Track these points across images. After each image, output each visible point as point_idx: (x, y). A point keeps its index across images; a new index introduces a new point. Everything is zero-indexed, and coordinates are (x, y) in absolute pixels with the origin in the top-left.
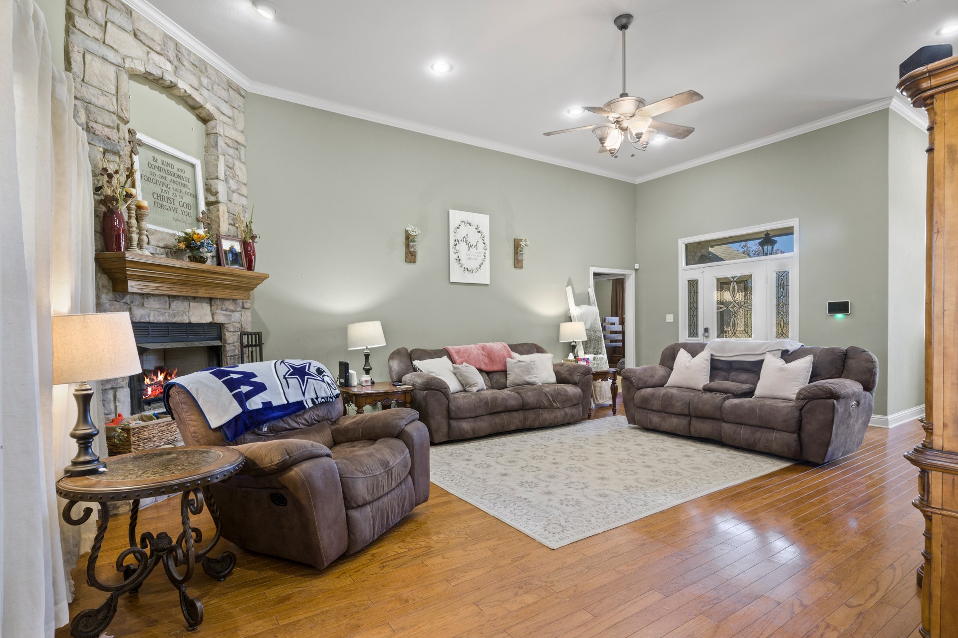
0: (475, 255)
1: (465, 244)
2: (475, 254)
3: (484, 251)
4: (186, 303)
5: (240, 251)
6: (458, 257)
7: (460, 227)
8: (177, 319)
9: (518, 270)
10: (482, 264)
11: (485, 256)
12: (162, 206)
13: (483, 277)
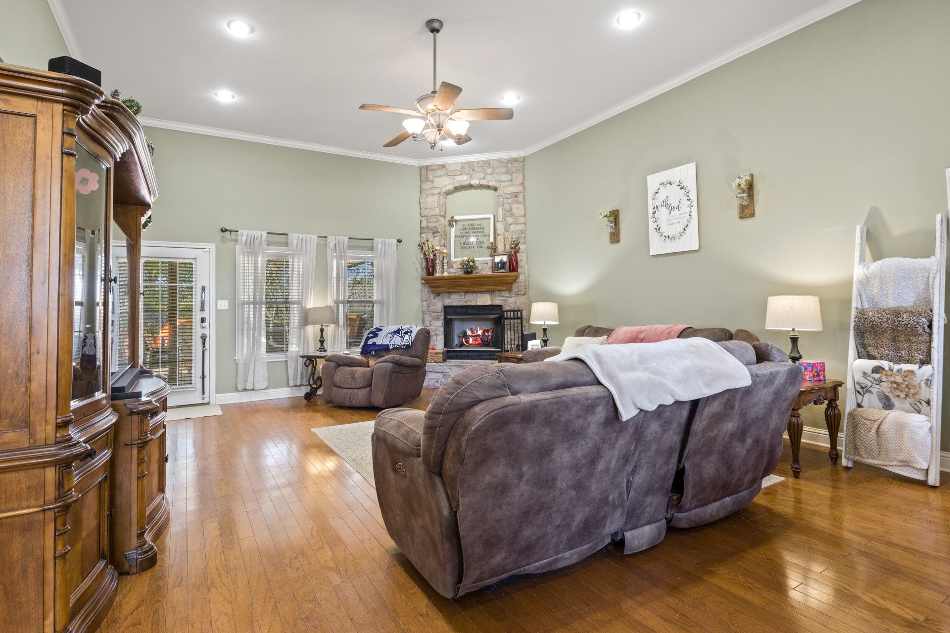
0: (677, 218)
1: (665, 208)
2: (677, 216)
3: (689, 209)
4: (475, 295)
5: (506, 261)
6: (658, 226)
7: (659, 191)
8: (469, 304)
9: (748, 222)
10: (687, 226)
11: (690, 216)
12: (465, 248)
13: (690, 242)
